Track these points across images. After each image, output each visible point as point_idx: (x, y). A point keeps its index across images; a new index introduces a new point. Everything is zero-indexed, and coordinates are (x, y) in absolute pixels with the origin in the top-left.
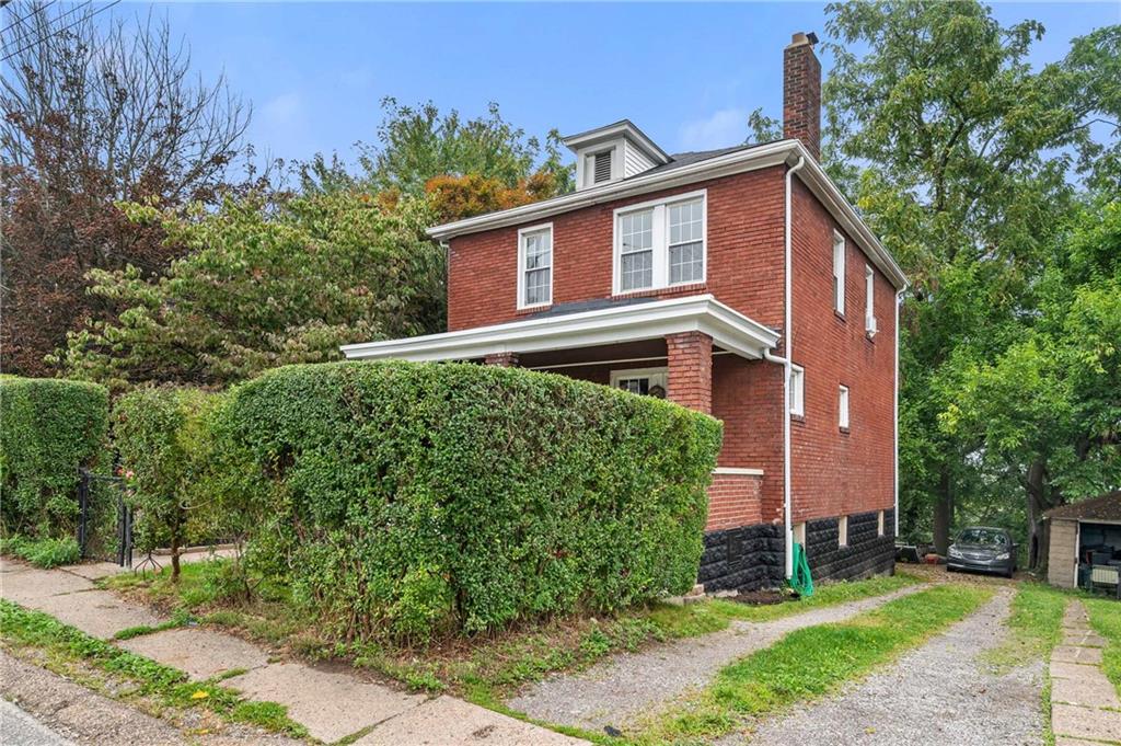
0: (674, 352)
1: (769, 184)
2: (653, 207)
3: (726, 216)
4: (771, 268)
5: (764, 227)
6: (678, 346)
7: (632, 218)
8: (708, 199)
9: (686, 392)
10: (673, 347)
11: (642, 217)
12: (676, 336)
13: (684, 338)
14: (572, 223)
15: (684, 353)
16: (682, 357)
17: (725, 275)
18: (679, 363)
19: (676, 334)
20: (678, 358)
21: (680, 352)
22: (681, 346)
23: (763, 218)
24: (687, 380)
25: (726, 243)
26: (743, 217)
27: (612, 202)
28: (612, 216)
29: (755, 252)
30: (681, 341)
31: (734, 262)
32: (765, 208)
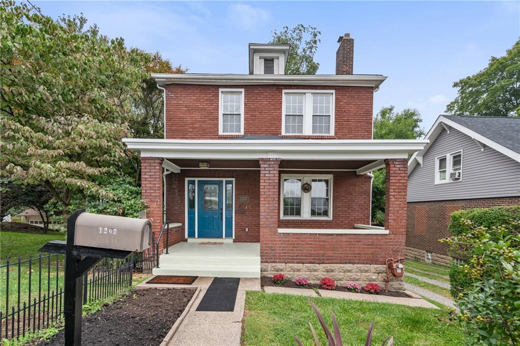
0: (394, 169)
1: (367, 95)
2: (305, 93)
3: (345, 105)
4: (367, 133)
5: (363, 114)
6: (396, 166)
7: (291, 97)
8: (336, 96)
9: (400, 191)
10: (393, 166)
11: (297, 97)
12: (395, 160)
13: (400, 161)
14: (257, 91)
15: (399, 170)
16: (399, 172)
17: (344, 133)
18: (396, 175)
19: (395, 159)
20: (396, 172)
21: (398, 169)
22: (398, 166)
23: (363, 110)
24: (401, 185)
25: (345, 118)
26: (353, 108)
27: (283, 85)
28: (282, 93)
29: (359, 125)
30: (398, 163)
31: (349, 128)
32: (364, 106)
